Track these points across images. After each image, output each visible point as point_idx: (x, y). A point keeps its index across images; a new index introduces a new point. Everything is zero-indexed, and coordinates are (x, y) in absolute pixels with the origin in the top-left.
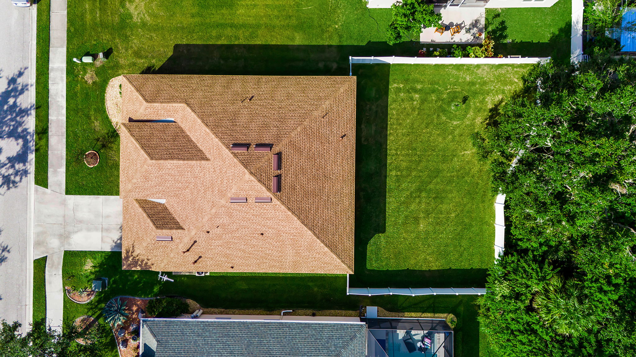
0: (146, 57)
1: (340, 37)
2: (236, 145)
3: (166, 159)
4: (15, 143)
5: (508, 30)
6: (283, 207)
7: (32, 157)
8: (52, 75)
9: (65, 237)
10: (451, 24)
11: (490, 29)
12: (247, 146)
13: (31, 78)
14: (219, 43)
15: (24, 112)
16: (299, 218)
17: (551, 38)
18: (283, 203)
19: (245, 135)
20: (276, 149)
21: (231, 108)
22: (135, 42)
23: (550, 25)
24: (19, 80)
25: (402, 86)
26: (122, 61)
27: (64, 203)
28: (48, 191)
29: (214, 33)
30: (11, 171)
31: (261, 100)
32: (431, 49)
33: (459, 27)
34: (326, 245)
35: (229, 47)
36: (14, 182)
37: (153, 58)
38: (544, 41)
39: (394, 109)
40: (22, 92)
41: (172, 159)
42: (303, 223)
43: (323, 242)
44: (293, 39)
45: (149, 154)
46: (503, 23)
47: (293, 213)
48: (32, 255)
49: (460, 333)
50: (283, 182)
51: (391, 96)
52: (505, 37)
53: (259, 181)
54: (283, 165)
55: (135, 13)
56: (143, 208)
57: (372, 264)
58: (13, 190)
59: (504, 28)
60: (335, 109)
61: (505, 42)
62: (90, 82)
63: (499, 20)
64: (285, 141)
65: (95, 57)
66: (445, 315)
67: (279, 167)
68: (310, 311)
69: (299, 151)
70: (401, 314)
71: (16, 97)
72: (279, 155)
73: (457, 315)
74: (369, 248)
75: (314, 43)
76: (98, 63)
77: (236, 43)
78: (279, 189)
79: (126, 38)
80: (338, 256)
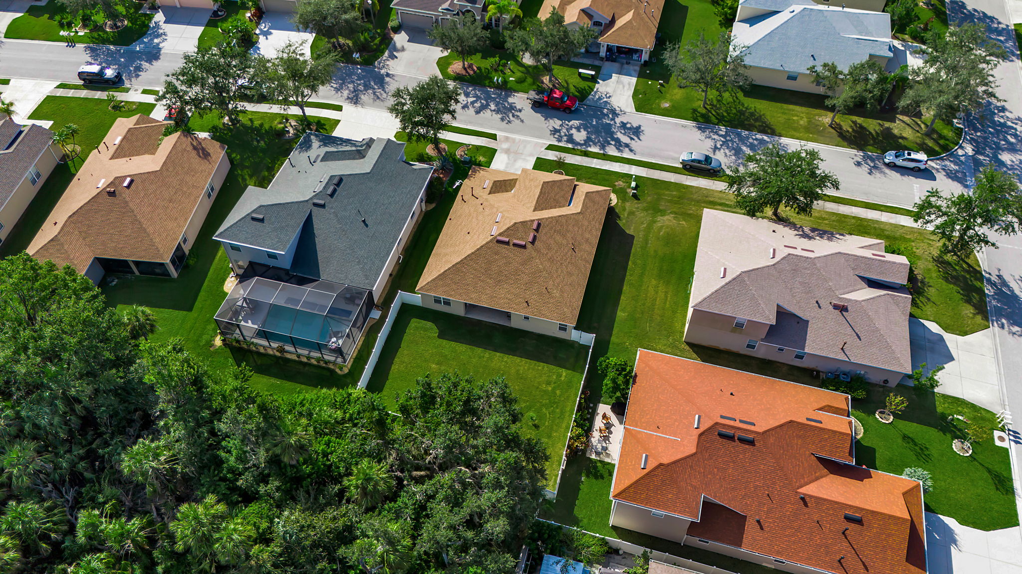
0: (628, 217)
1: (618, 345)
2: (539, 225)
3: (541, 189)
4: (582, 139)
5: (594, 480)
6: (484, 242)
7: (570, 146)
8: (627, 166)
9: (507, 151)
10: (610, 433)
11: (599, 464)
12: (537, 230)
13: (627, 154)
14: (630, 263)
15: (603, 147)
16: (473, 253)
17: (577, 518)
18: (487, 243)
19: (546, 234)
20: (529, 246)
21: (569, 235)
22: (640, 215)
23: (590, 520)
24: (627, 149)
25: (563, 379)
26: (628, 205)
27: (531, 155)
28: (543, 149)
29: (639, 262)
30: (563, 134)
31: (571, 255)
32: (590, 411)
33: (606, 438)
34: (445, 271)
35: (625, 268)
36: (554, 134)
37: (627, 222)
38: (575, 510)
39: (543, 368)
40: (618, 149)
41: (541, 193)
42: (468, 256)
43: (449, 269)
44: (623, 310)
45: (548, 182)
46: (602, 477)
47: (478, 249)
48: (499, 134)
49: (328, 374)
50: (504, 246)
51: (555, 369)
52: (588, 476)
53: (508, 228)
54: (516, 248)
55: (666, 218)
56: (513, 180)
57: (414, 323)
58: (549, 132)
59: (596, 477)
60: (551, 301)
61: (583, 475)
62: (616, 183)
63: (606, 475)
64: (534, 254)
65: (635, 188)
66: (349, 367)
67: (515, 245)
68: (394, 274)
69: (524, 263)
70: (365, 334)
71: (615, 145)
72: (524, 247)
73: (345, 376)
74: (429, 324)
75: (616, 325)
76: (629, 190)
77: (628, 274)
78: (499, 242)
79: (646, 209)
80: (434, 280)
